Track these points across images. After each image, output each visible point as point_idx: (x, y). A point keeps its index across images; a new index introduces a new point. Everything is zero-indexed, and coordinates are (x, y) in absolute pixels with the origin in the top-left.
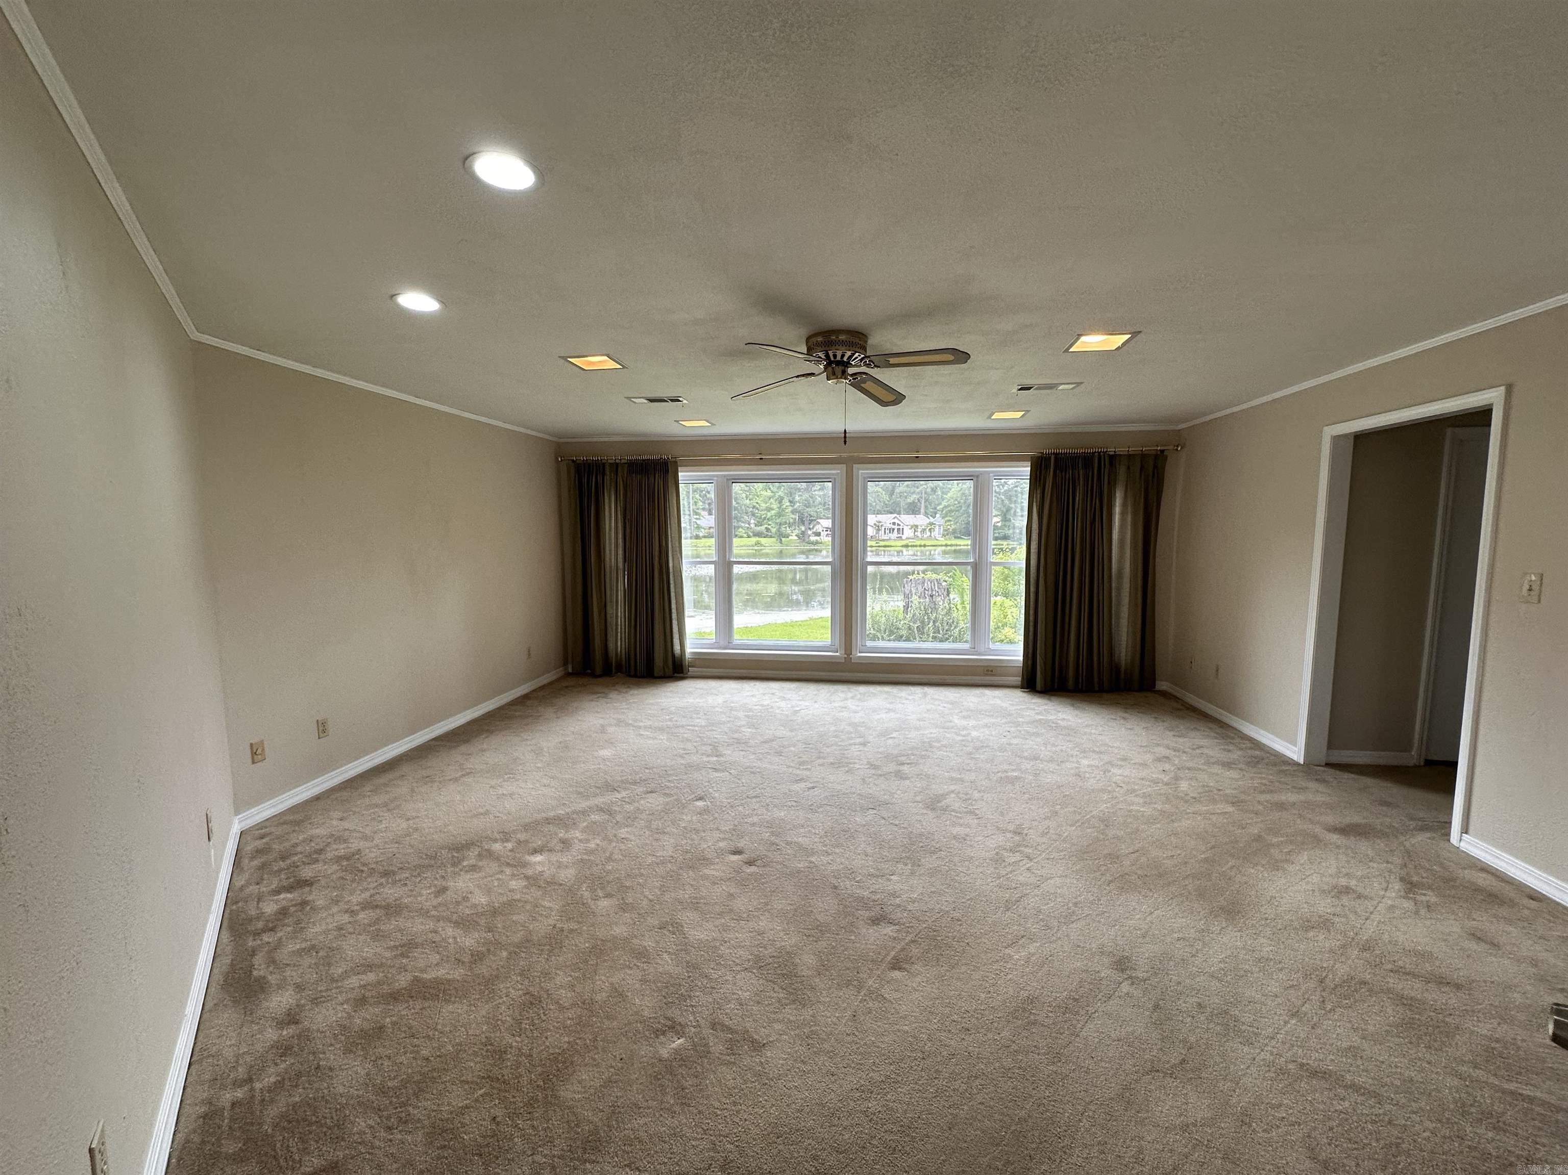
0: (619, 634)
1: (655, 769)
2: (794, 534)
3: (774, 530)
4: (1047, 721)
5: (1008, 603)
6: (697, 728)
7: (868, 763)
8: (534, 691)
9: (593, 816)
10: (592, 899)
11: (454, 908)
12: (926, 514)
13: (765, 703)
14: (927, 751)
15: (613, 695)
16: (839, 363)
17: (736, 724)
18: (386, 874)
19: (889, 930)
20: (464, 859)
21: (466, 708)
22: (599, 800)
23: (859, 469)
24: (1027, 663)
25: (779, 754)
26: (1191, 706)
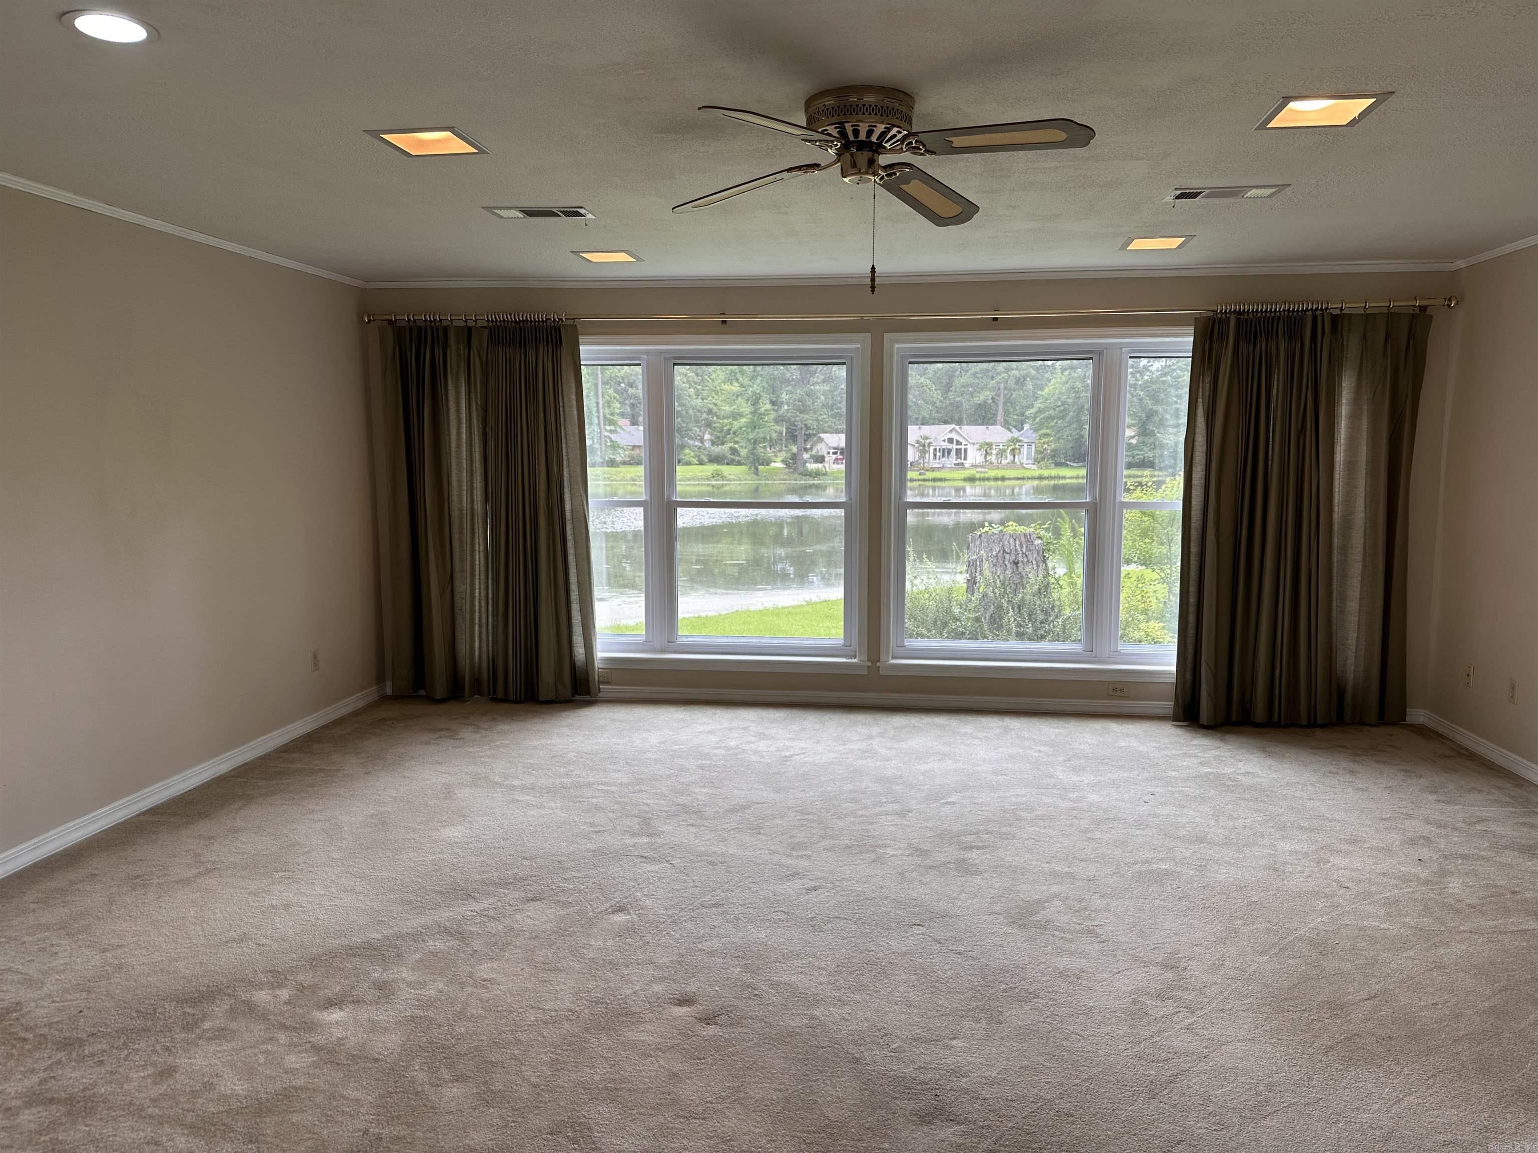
0: (477, 628)
1: (538, 860)
2: (779, 459)
3: (744, 452)
4: (1219, 776)
5: (1149, 574)
6: (613, 788)
7: (910, 845)
8: (326, 727)
9: (431, 943)
10: (432, 1085)
11: (188, 1101)
12: (1007, 425)
13: (733, 744)
14: (1010, 825)
15: (467, 733)
16: (862, 146)
17: (682, 780)
18: (67, 1044)
19: (949, 1133)
20: (204, 1017)
21: (202, 760)
22: (444, 915)
23: (893, 342)
24: (1184, 675)
25: (757, 830)
26: (1467, 750)
